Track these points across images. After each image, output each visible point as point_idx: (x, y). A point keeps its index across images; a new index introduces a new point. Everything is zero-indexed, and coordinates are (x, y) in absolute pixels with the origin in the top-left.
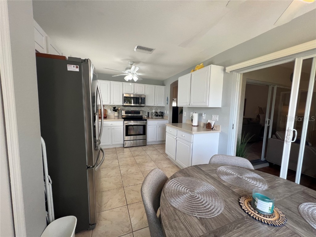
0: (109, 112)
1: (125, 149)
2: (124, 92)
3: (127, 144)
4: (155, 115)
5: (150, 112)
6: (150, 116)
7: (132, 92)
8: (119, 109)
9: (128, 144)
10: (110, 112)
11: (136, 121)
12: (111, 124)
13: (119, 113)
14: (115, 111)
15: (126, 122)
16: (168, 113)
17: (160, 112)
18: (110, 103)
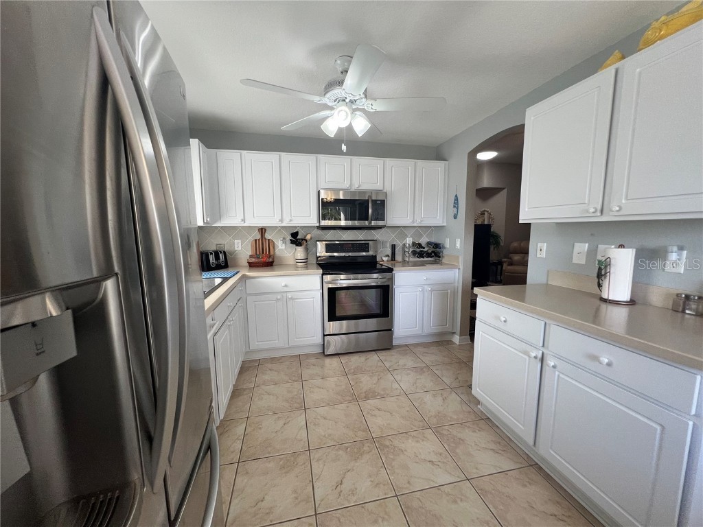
0: (280, 247)
1: (328, 361)
2: (322, 185)
3: (332, 344)
4: (414, 253)
5: (399, 244)
6: (399, 257)
7: (346, 185)
8: (308, 237)
9: (335, 344)
10: (283, 248)
11: (351, 276)
12: (286, 286)
13: (307, 249)
14: (297, 245)
15: (328, 278)
16: (458, 245)
17: (429, 243)
18: (281, 221)
